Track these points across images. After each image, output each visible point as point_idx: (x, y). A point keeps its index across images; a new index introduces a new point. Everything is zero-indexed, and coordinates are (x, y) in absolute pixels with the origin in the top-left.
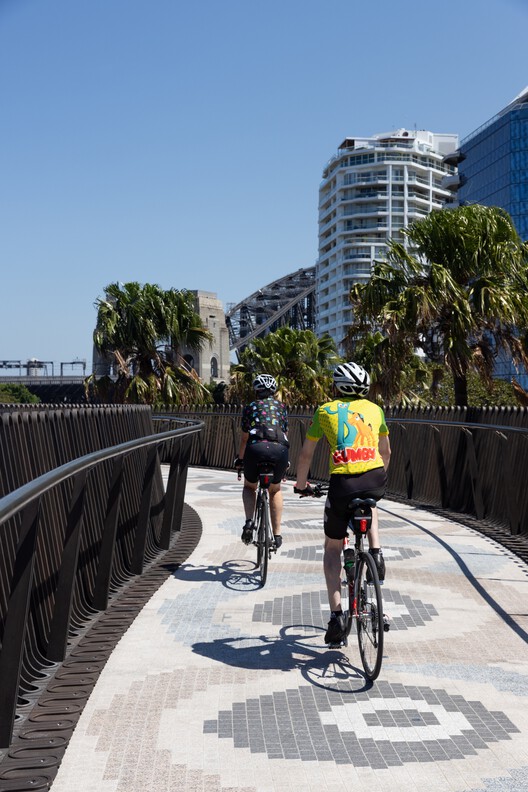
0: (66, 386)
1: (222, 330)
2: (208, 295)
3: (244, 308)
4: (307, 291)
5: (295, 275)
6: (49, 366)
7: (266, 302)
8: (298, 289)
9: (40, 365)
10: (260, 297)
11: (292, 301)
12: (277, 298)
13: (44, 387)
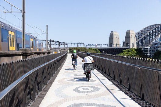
0: (104, 49)
1: (135, 38)
2: (132, 31)
3: (138, 33)
4: (152, 30)
5: (149, 26)
6: (101, 45)
7: (143, 32)
8: (149, 29)
9: (99, 45)
10: (142, 31)
11: (149, 32)
12: (145, 31)
13: (100, 49)
